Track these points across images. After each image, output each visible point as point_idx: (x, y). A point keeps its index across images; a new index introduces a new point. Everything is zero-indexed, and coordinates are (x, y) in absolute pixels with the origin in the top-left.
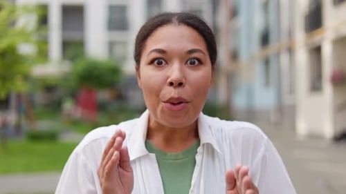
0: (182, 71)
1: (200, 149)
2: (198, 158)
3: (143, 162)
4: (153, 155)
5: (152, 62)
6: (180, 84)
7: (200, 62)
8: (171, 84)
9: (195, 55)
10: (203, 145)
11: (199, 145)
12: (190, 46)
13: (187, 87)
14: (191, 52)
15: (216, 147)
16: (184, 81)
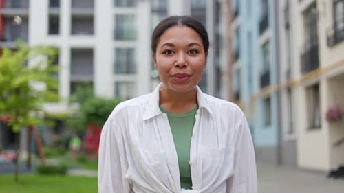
0: (185, 58)
1: (198, 111)
2: (197, 117)
3: (158, 119)
4: (165, 115)
5: (164, 53)
6: (184, 67)
7: (197, 52)
8: (177, 66)
9: (194, 47)
10: (201, 108)
11: (198, 108)
12: (190, 41)
13: (189, 68)
14: (191, 45)
15: (210, 111)
16: (186, 64)
